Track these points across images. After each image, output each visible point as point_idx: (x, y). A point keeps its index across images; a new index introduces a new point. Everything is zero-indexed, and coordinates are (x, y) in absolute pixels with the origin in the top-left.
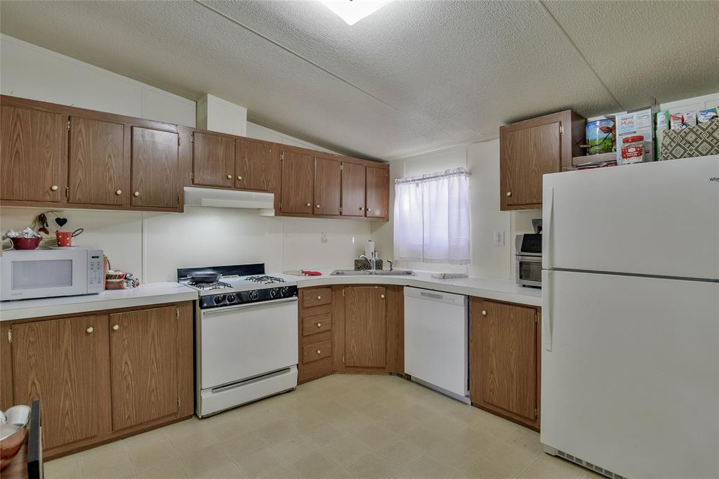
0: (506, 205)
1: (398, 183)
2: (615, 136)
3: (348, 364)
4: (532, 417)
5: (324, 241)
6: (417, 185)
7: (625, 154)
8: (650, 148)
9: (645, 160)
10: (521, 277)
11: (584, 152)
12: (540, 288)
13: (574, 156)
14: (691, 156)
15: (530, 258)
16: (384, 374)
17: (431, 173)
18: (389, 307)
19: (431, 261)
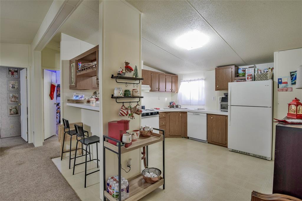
0: (217, 89)
1: (182, 81)
2: (245, 72)
3: (170, 135)
4: (225, 144)
5: (159, 99)
6: (189, 82)
7: (248, 79)
8: (254, 77)
9: (252, 80)
10: (221, 109)
11: (238, 76)
12: (227, 111)
13: (235, 77)
14: (262, 80)
15: (224, 103)
16: (181, 137)
17: (193, 79)
18: (182, 118)
19: (193, 105)
